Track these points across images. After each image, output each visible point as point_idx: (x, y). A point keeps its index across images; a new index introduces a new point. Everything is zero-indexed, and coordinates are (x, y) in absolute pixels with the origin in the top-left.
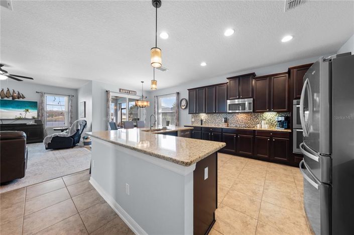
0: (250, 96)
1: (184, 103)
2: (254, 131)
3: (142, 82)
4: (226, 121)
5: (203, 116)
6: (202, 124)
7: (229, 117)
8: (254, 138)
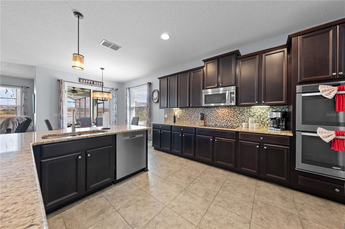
0: (233, 83)
1: (156, 95)
2: (237, 132)
3: (102, 69)
4: (202, 118)
5: (177, 111)
6: (175, 122)
7: (207, 112)
8: (237, 142)
